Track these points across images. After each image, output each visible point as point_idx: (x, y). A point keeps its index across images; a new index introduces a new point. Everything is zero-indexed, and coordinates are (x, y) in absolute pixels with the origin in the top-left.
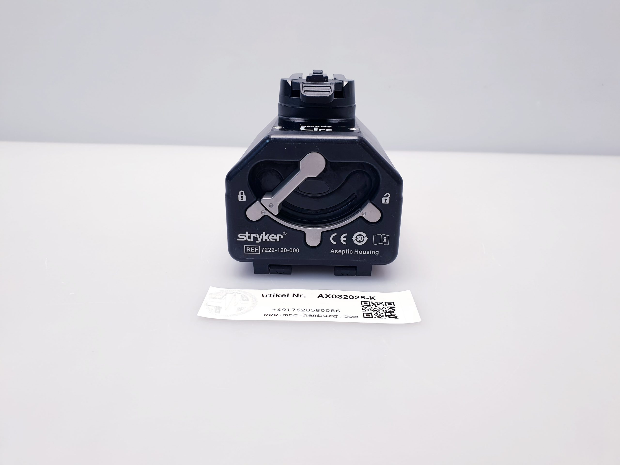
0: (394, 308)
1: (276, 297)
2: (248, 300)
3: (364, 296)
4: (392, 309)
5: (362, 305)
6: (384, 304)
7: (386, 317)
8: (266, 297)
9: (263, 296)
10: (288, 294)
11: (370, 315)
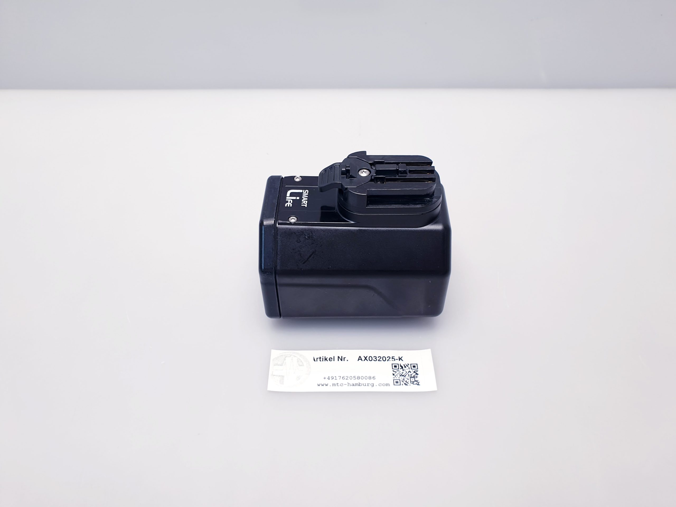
0: (417, 371)
1: (325, 361)
2: (303, 365)
3: (394, 357)
4: (416, 373)
5: (393, 369)
6: (409, 366)
7: (411, 383)
8: (317, 361)
9: (314, 360)
10: (334, 357)
11: (399, 381)
